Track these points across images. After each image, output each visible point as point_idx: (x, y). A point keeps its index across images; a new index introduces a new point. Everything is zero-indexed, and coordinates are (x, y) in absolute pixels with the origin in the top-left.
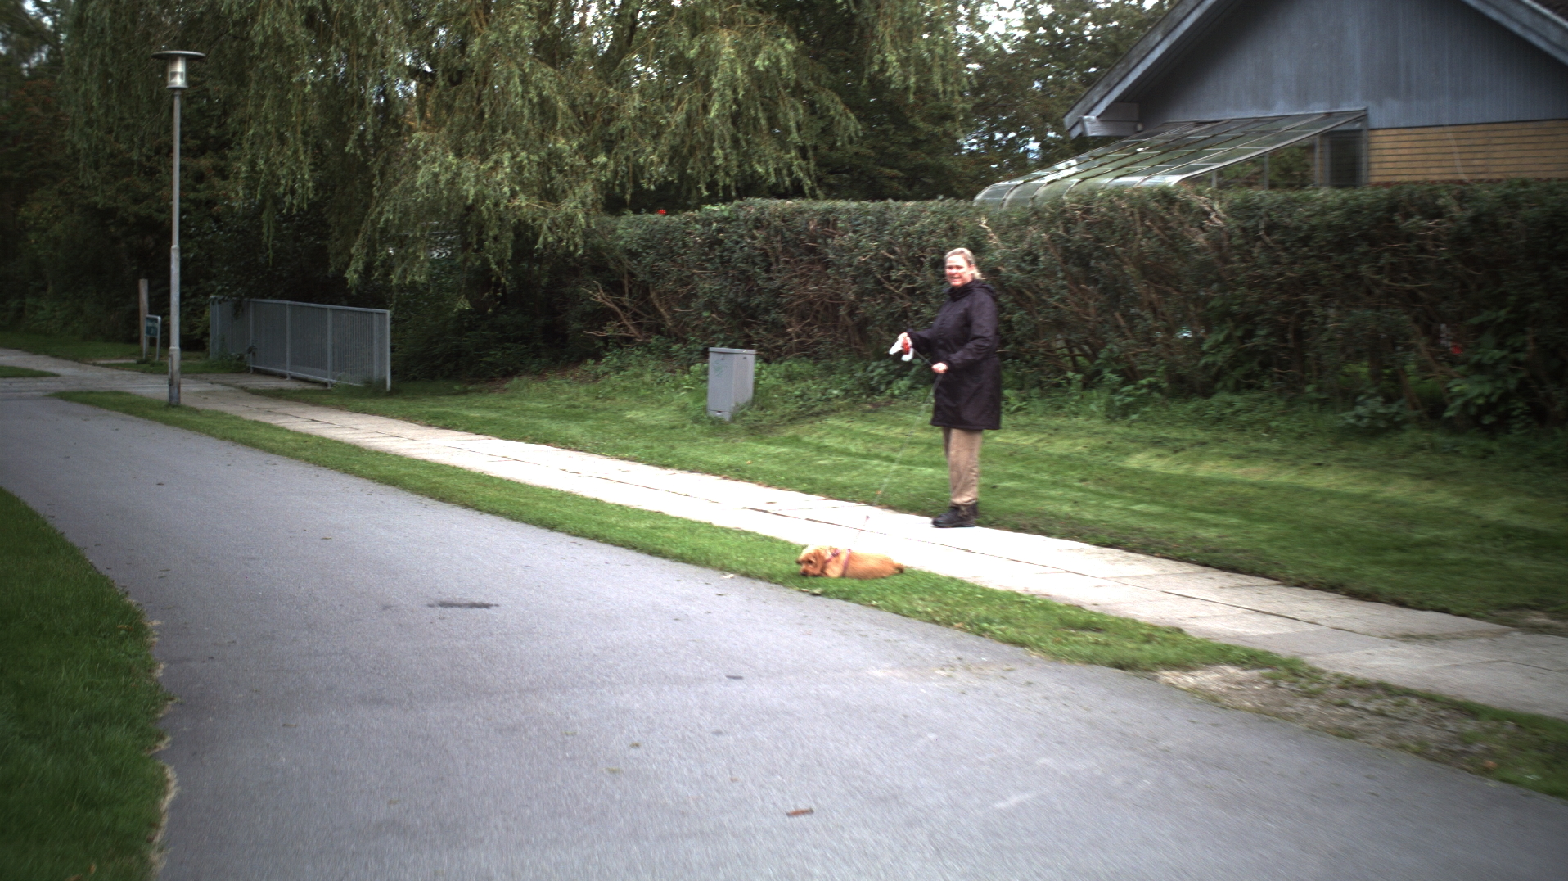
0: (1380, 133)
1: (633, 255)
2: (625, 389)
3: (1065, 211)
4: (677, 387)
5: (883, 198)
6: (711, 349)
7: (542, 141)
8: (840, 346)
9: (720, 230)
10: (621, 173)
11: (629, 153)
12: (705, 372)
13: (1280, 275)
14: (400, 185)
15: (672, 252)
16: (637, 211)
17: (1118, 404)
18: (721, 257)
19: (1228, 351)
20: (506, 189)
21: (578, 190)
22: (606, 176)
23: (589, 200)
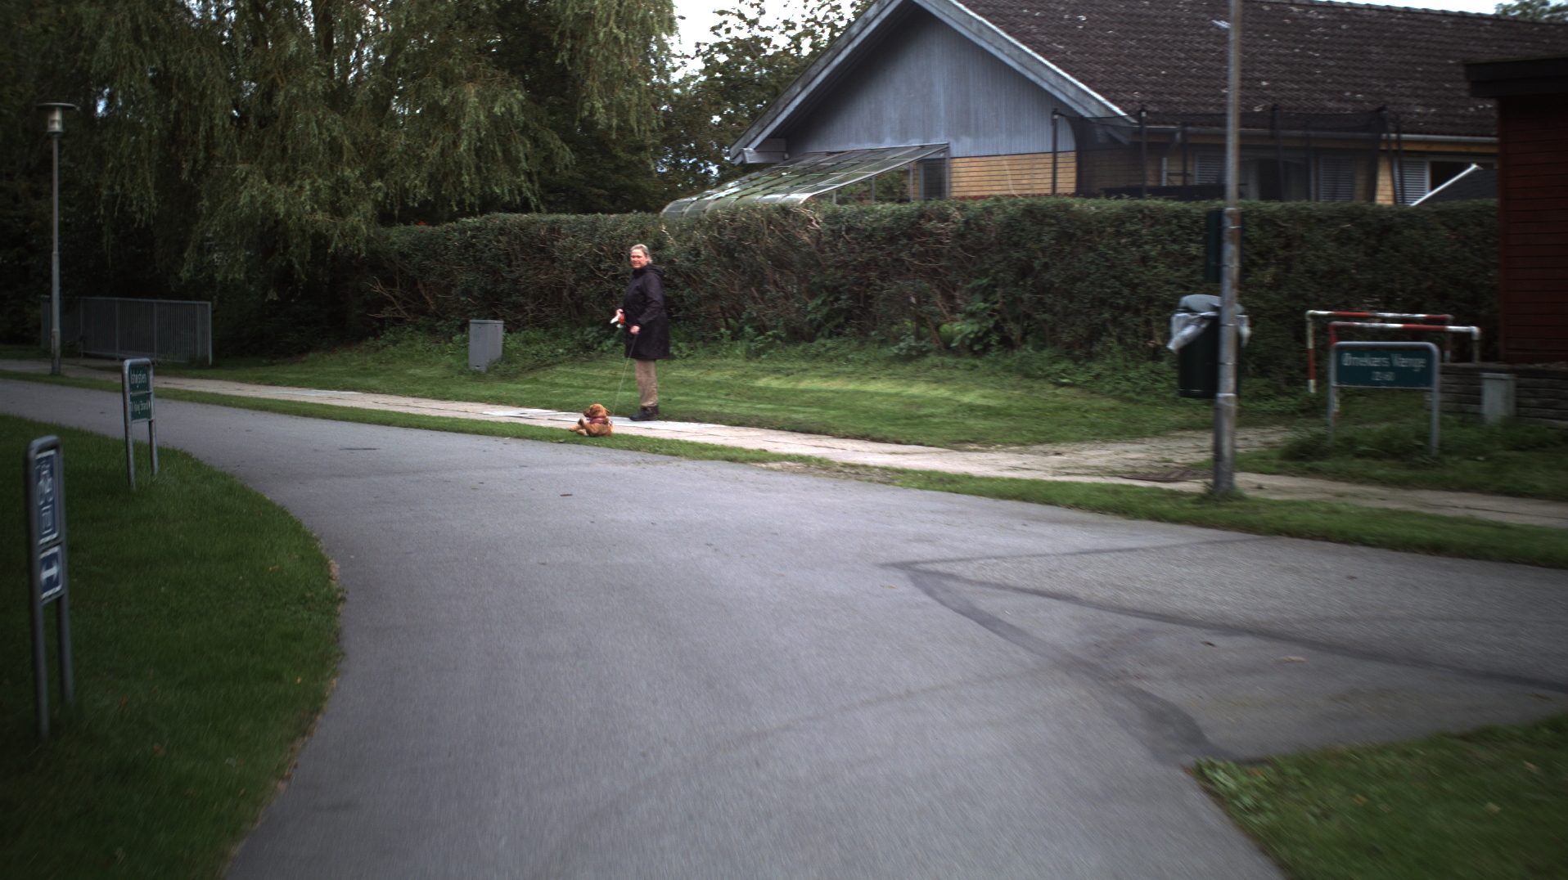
0: (958, 160)
1: (404, 255)
2: (402, 356)
3: (718, 220)
4: (443, 352)
5: (594, 212)
6: (471, 321)
7: (332, 170)
8: (564, 318)
9: (473, 237)
10: (391, 194)
11: (397, 178)
12: (466, 340)
13: (855, 260)
15: (435, 252)
16: (407, 223)
17: (753, 348)
18: (474, 256)
19: (825, 310)
20: (308, 207)
21: (360, 207)
22: (380, 197)
23: (369, 215)
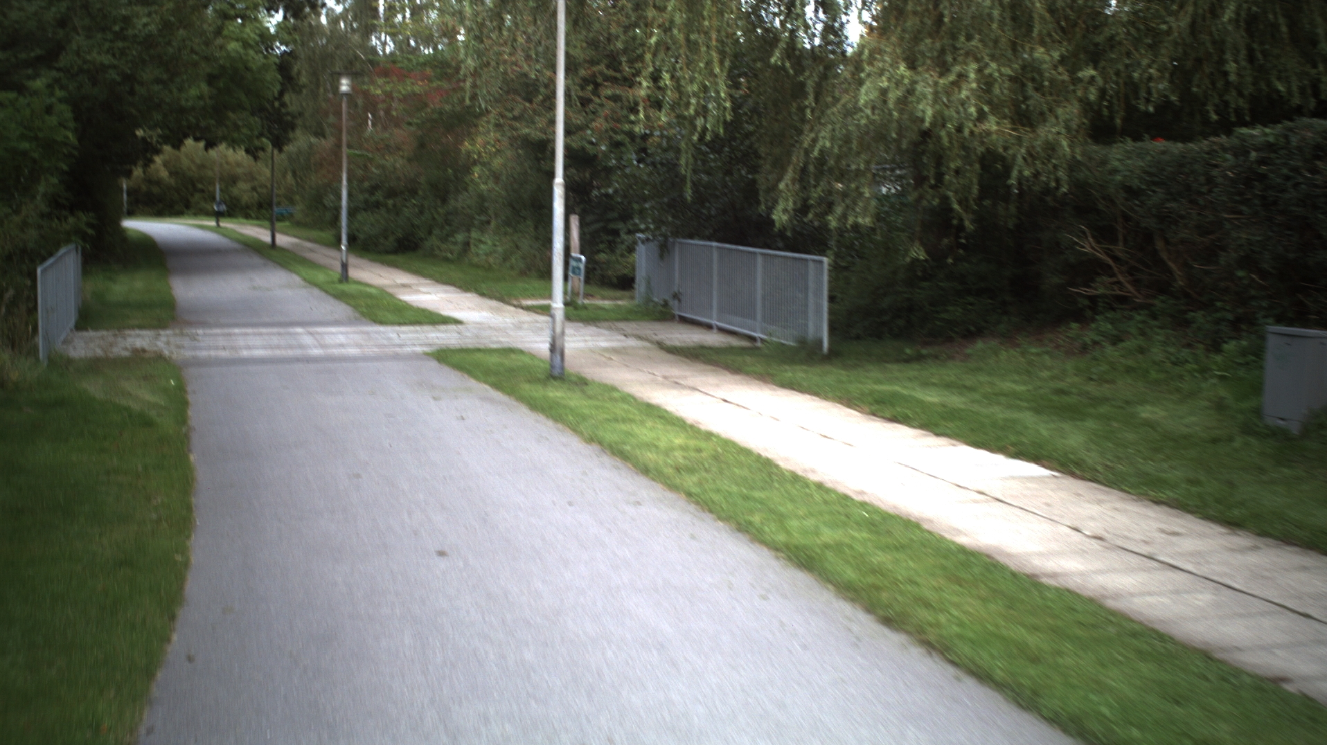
1: (1131, 192)
2: (1129, 370)
4: (1204, 370)
7: (1014, 50)
9: (1262, 162)
10: (1110, 91)
11: (1121, 67)
14: (839, 106)
15: (1189, 188)
16: (1137, 138)
18: (1264, 197)
20: (972, 110)
21: (1060, 111)
22: (1093, 96)
23: (1074, 125)
